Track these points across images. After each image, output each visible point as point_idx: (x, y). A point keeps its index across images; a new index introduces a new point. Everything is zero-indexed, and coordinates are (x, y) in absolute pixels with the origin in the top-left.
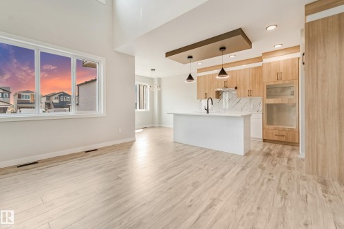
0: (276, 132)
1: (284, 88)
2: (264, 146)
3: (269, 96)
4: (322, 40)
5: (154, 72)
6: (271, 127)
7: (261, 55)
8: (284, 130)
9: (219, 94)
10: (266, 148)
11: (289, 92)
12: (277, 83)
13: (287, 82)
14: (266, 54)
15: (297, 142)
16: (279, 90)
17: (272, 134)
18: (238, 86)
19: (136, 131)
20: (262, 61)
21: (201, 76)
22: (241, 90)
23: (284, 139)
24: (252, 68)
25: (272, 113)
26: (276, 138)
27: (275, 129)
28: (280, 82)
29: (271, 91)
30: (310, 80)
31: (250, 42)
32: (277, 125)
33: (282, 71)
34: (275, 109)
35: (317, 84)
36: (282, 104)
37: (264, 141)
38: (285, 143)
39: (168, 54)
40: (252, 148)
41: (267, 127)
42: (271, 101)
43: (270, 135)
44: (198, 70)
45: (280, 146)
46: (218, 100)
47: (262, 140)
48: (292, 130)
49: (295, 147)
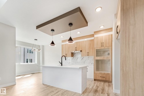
0: (100, 75)
1: (104, 52)
2: (95, 83)
3: (97, 56)
4: (132, 11)
5: (36, 41)
6: (98, 72)
7: (93, 33)
8: (104, 74)
9: (73, 54)
10: (95, 85)
11: (107, 53)
12: (101, 48)
13: (106, 48)
14: (96, 32)
15: (111, 80)
16: (102, 52)
17: (99, 76)
18: (82, 50)
19: (17, 78)
20: (94, 36)
21: (64, 45)
22: (83, 52)
23: (104, 79)
24: (89, 40)
25: (99, 64)
26: (100, 79)
27: (100, 73)
28: (103, 48)
29: (98, 52)
30: (124, 42)
31: (87, 23)
32: (101, 71)
33: (103, 42)
34: (100, 62)
35: (129, 44)
36: (104, 60)
37: (95, 80)
38: (105, 81)
39: (38, 27)
40: (88, 86)
41: (96, 72)
42: (98, 58)
43: (98, 77)
44: (62, 41)
45: (102, 83)
46: (73, 58)
47: (94, 80)
48: (108, 74)
49: (110, 83)
